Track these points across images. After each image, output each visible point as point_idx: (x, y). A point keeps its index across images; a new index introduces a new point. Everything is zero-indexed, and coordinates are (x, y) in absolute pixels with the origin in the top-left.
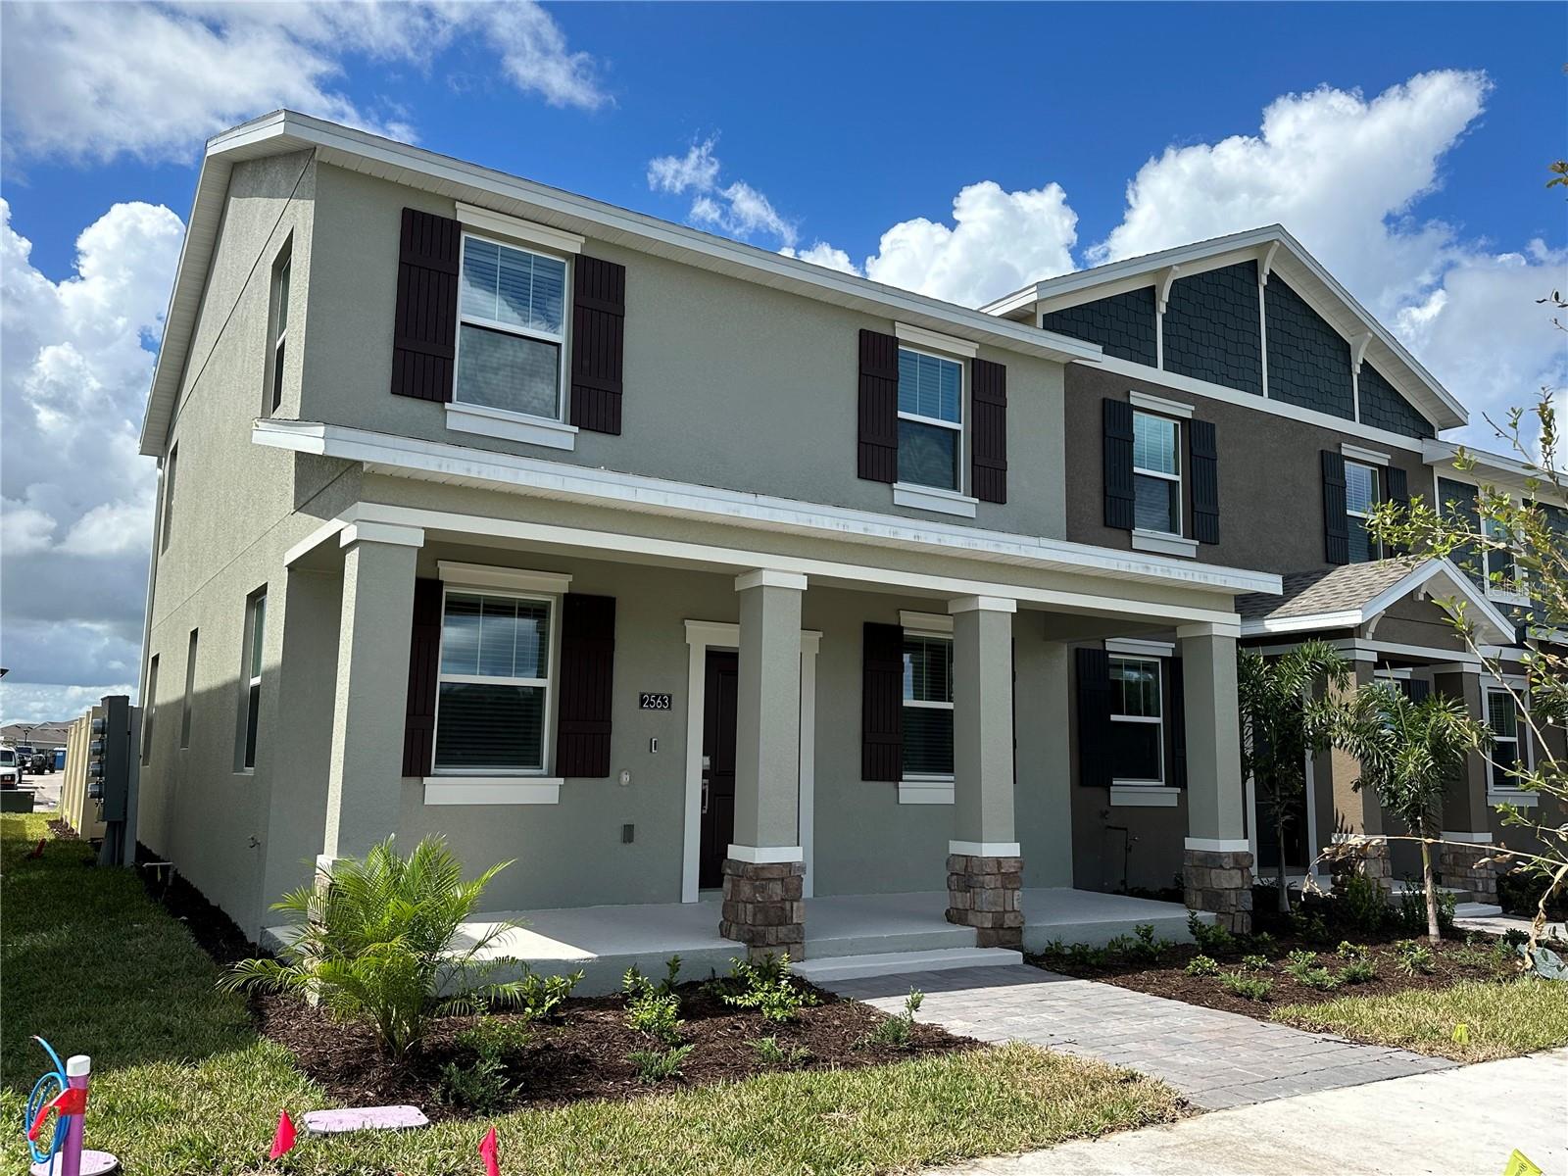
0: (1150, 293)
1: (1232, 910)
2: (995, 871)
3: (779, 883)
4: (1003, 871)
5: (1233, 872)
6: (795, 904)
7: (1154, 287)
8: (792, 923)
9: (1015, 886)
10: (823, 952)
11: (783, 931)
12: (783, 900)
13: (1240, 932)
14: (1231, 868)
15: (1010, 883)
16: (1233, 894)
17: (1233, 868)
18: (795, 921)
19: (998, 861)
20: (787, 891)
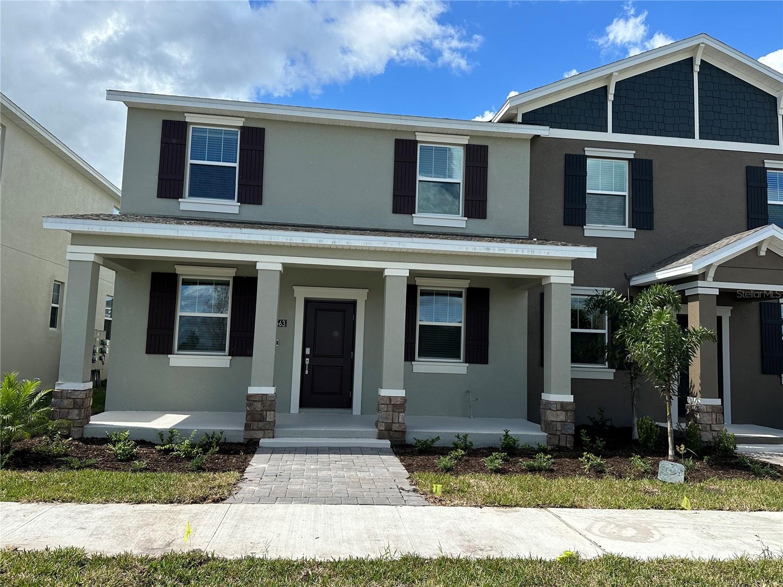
0: (605, 89)
1: (558, 433)
2: (388, 403)
3: (260, 403)
4: (392, 403)
5: (559, 412)
6: (268, 412)
7: (606, 86)
8: (266, 421)
9: (400, 411)
10: (285, 435)
11: (261, 424)
12: (262, 410)
13: (565, 445)
14: (557, 410)
15: (397, 409)
16: (559, 424)
17: (560, 410)
18: (267, 420)
19: (390, 398)
20: (264, 407)
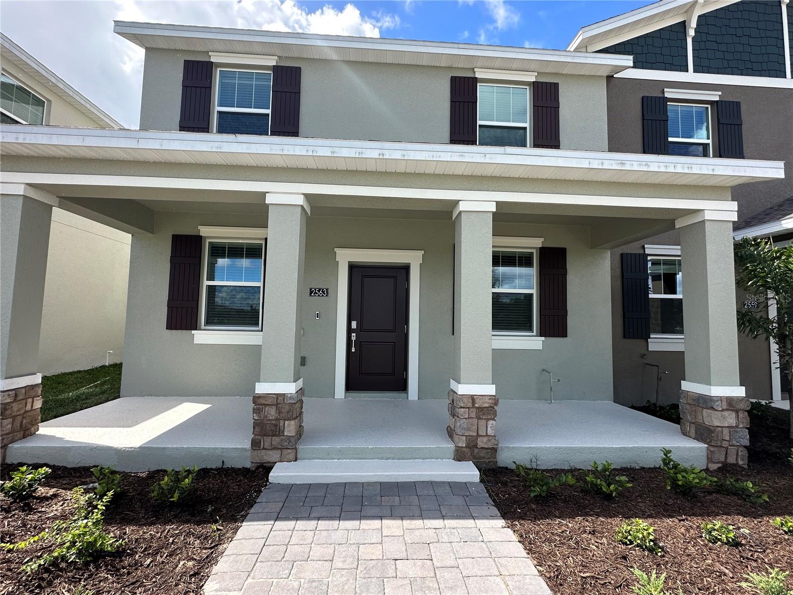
0: (682, 26)
1: (725, 444)
2: (470, 405)
3: (274, 407)
4: (476, 405)
5: (726, 413)
6: (287, 422)
7: (685, 21)
8: (284, 436)
9: (489, 417)
10: (314, 456)
11: (276, 440)
12: (277, 419)
14: (723, 410)
15: (484, 414)
16: (726, 432)
17: (727, 410)
19: (473, 398)
20: (280, 413)
